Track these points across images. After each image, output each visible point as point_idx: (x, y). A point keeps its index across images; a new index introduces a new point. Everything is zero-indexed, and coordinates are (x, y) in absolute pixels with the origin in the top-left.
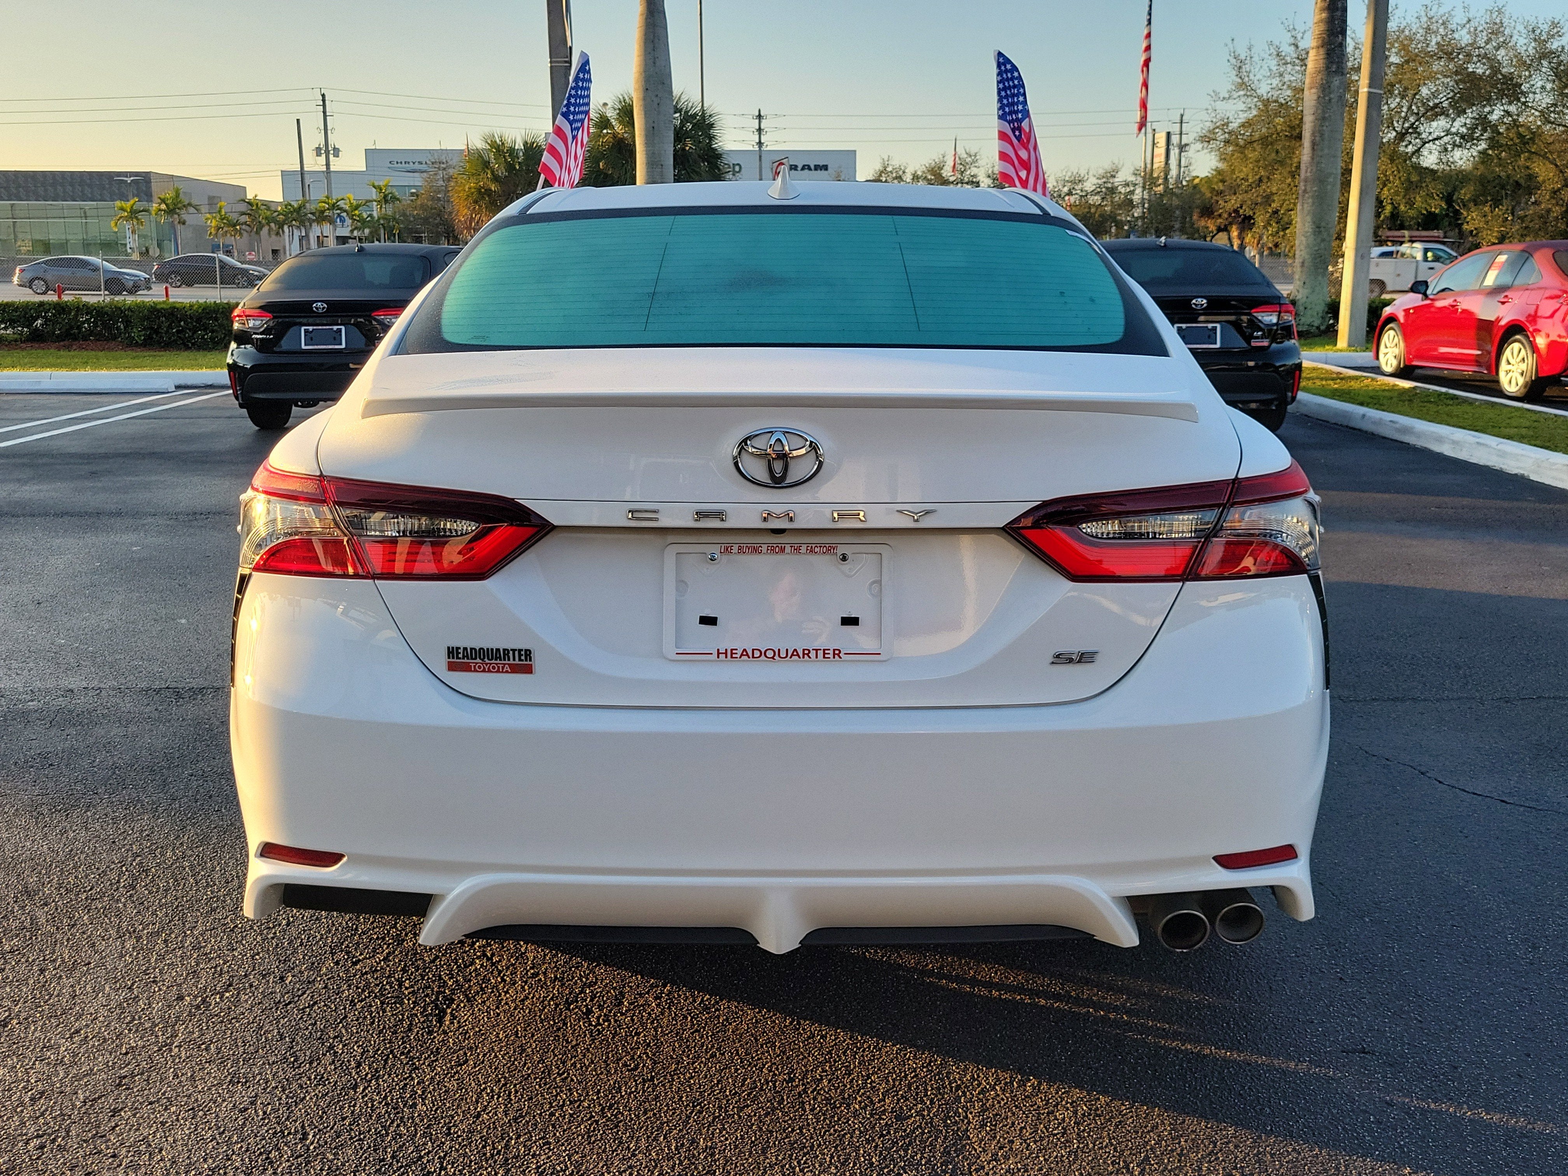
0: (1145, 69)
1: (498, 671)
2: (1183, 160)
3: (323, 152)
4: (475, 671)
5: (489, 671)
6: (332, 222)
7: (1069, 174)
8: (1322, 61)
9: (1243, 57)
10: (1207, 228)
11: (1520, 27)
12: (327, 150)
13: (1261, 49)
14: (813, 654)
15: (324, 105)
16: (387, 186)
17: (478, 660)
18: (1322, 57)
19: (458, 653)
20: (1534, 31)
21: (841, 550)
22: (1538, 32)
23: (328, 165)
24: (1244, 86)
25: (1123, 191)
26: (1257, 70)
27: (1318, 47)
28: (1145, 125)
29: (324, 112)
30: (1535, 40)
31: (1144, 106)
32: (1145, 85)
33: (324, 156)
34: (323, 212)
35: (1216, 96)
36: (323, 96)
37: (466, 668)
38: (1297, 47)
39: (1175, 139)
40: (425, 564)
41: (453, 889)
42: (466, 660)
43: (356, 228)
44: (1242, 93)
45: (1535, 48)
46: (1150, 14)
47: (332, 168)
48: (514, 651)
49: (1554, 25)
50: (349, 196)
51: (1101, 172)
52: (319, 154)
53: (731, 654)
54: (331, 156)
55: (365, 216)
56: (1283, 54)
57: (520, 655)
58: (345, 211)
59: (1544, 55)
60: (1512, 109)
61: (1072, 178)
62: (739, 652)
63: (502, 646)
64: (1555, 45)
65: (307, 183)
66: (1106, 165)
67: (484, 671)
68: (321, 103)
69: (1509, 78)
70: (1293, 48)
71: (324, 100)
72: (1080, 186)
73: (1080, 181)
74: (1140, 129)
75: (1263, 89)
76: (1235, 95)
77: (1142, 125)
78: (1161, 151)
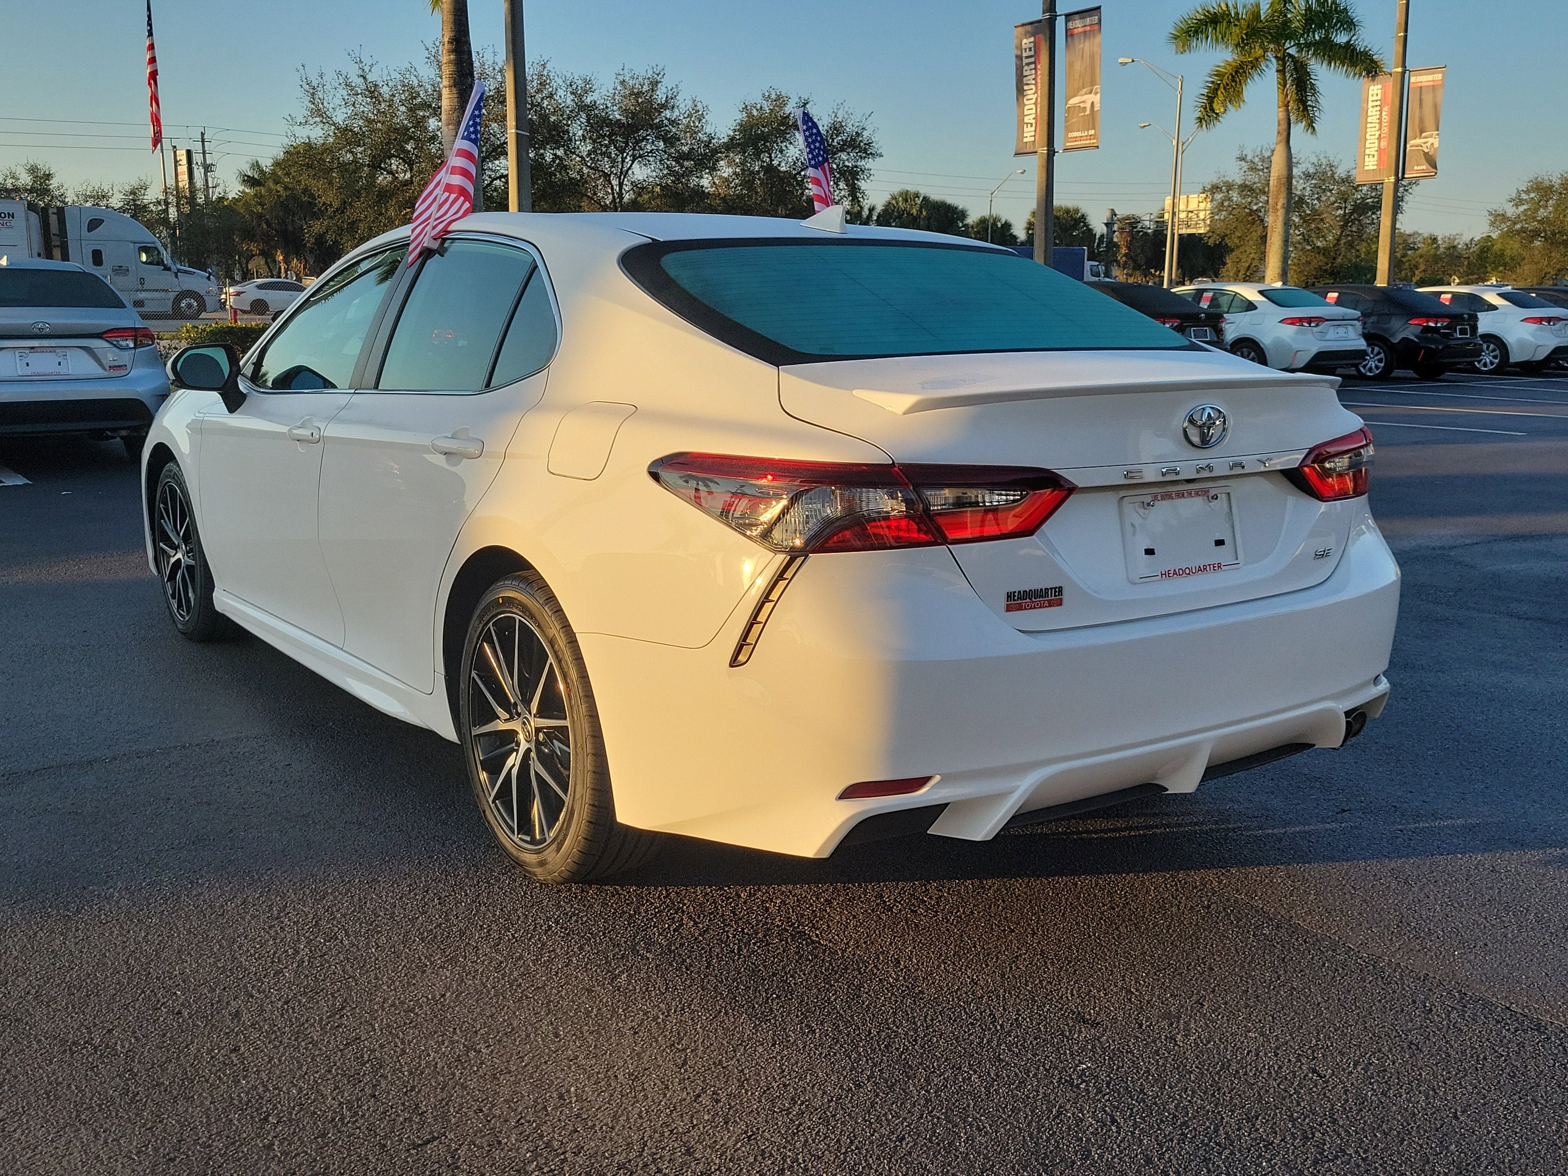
0: (152, 82)
1: (1040, 607)
2: (210, 179)
4: (1026, 609)
5: (1035, 608)
7: (90, 188)
8: (456, 100)
9: (315, 84)
10: (251, 251)
11: (560, 82)
13: (330, 78)
14: (1208, 569)
17: (1028, 600)
18: (455, 96)
19: (1014, 596)
20: (571, 85)
21: (1212, 492)
22: (574, 87)
24: (319, 113)
25: (154, 209)
26: (330, 97)
27: (450, 87)
28: (161, 142)
30: (572, 93)
31: (156, 120)
32: (155, 98)
35: (291, 120)
37: (1020, 608)
38: (365, 78)
39: (197, 158)
40: (991, 529)
41: (1018, 787)
42: (1019, 601)
44: (318, 119)
45: (573, 100)
46: (150, 25)
48: (1051, 589)
49: (587, 82)
51: (128, 188)
53: (1166, 574)
56: (353, 85)
57: (1055, 592)
59: (583, 107)
60: (560, 152)
61: (95, 193)
62: (1172, 572)
63: (1043, 586)
64: (588, 100)
66: (131, 181)
67: (1031, 608)
69: (556, 126)
70: (361, 79)
72: (105, 202)
73: (104, 197)
74: (155, 145)
75: (340, 117)
76: (312, 121)
77: (157, 140)
78: (183, 168)
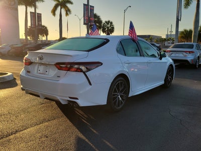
6: (170, 41)
33: (171, 32)
47: (171, 34)
50: (173, 37)
58: (172, 39)
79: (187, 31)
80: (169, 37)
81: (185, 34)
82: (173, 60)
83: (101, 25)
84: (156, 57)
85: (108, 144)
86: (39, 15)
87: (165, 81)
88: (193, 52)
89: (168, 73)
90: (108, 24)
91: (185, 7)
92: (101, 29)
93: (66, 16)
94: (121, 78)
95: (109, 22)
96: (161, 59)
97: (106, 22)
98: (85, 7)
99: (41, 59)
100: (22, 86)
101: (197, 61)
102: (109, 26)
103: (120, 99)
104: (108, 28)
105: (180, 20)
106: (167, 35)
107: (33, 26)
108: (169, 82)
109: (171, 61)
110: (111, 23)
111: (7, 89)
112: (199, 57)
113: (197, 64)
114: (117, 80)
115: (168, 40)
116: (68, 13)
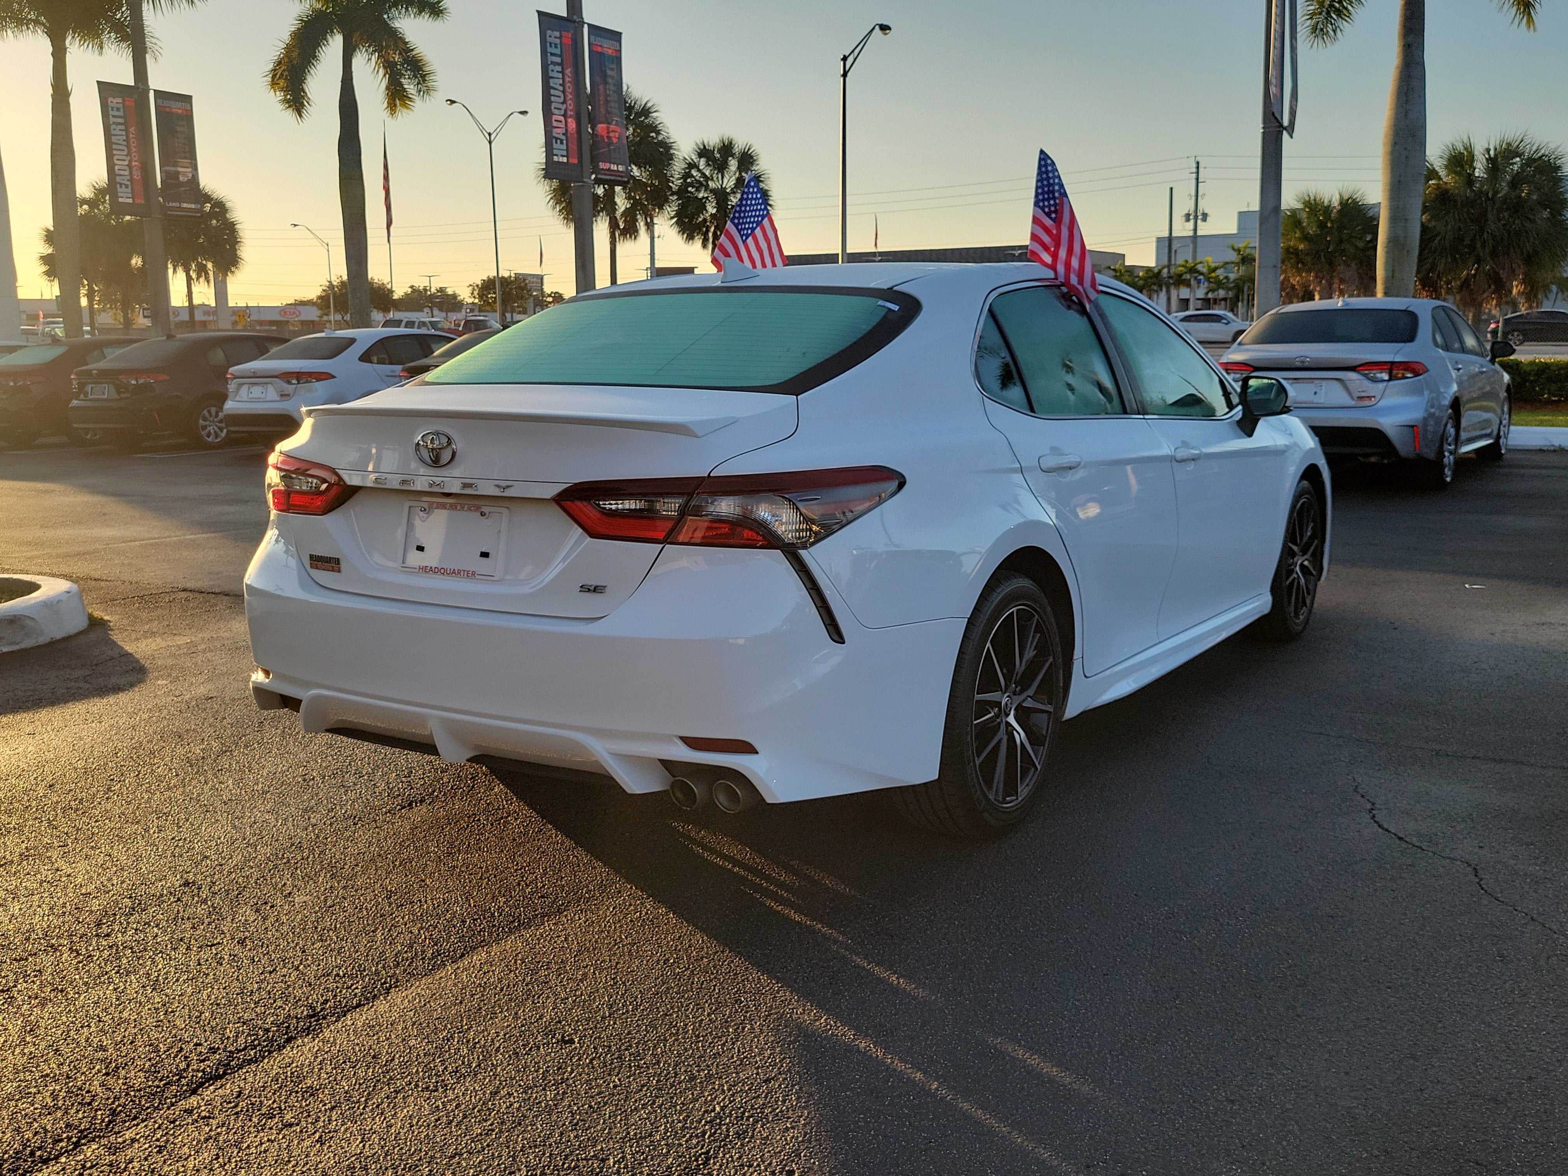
3: (1191, 217)
6: (1188, 284)
12: (1196, 216)
14: (462, 573)
15: (1198, 173)
16: (1246, 247)
23: (1195, 230)
29: (1197, 179)
33: (1192, 222)
34: (1181, 275)
36: (1198, 163)
43: (1210, 290)
47: (1199, 233)
50: (1209, 259)
52: (1188, 220)
53: (425, 569)
54: (1199, 222)
55: (1221, 278)
58: (1202, 274)
65: (1174, 247)
68: (1194, 170)
71: (1198, 168)
79: (1327, 209)
80: (1183, 257)
81: (1312, 230)
82: (1316, 430)
83: (665, 180)
84: (1209, 413)
85: (1034, 1060)
86: (177, 108)
87: (1276, 588)
88: (1413, 369)
89: (1292, 533)
90: (721, 167)
91: (1318, 31)
92: (671, 209)
93: (392, 107)
94: (1022, 583)
95: (727, 148)
96: (1247, 426)
97: (704, 152)
98: (553, 36)
99: (436, 462)
100: (259, 677)
101: (1443, 438)
102: (729, 182)
103: (1020, 735)
104: (721, 196)
105: (1291, 129)
106: (1167, 244)
107: (125, 198)
108: (1301, 603)
109: (1309, 442)
110: (747, 160)
111: (78, 708)
112: (1456, 404)
113: (1448, 459)
114: (997, 598)
115: (1179, 281)
116: (410, 87)
